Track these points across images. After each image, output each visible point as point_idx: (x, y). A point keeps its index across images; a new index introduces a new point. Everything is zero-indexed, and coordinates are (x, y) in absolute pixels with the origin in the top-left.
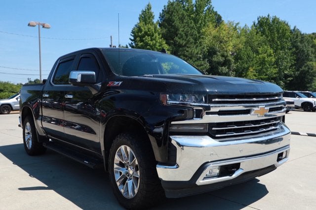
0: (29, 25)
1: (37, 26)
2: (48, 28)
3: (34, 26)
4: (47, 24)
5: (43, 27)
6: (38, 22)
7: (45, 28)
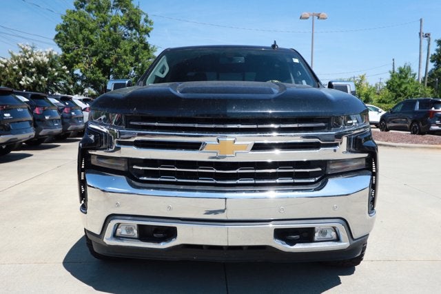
0: (301, 18)
1: (311, 18)
2: (324, 19)
3: (307, 18)
4: (323, 14)
5: (318, 17)
6: (312, 13)
7: (321, 18)
